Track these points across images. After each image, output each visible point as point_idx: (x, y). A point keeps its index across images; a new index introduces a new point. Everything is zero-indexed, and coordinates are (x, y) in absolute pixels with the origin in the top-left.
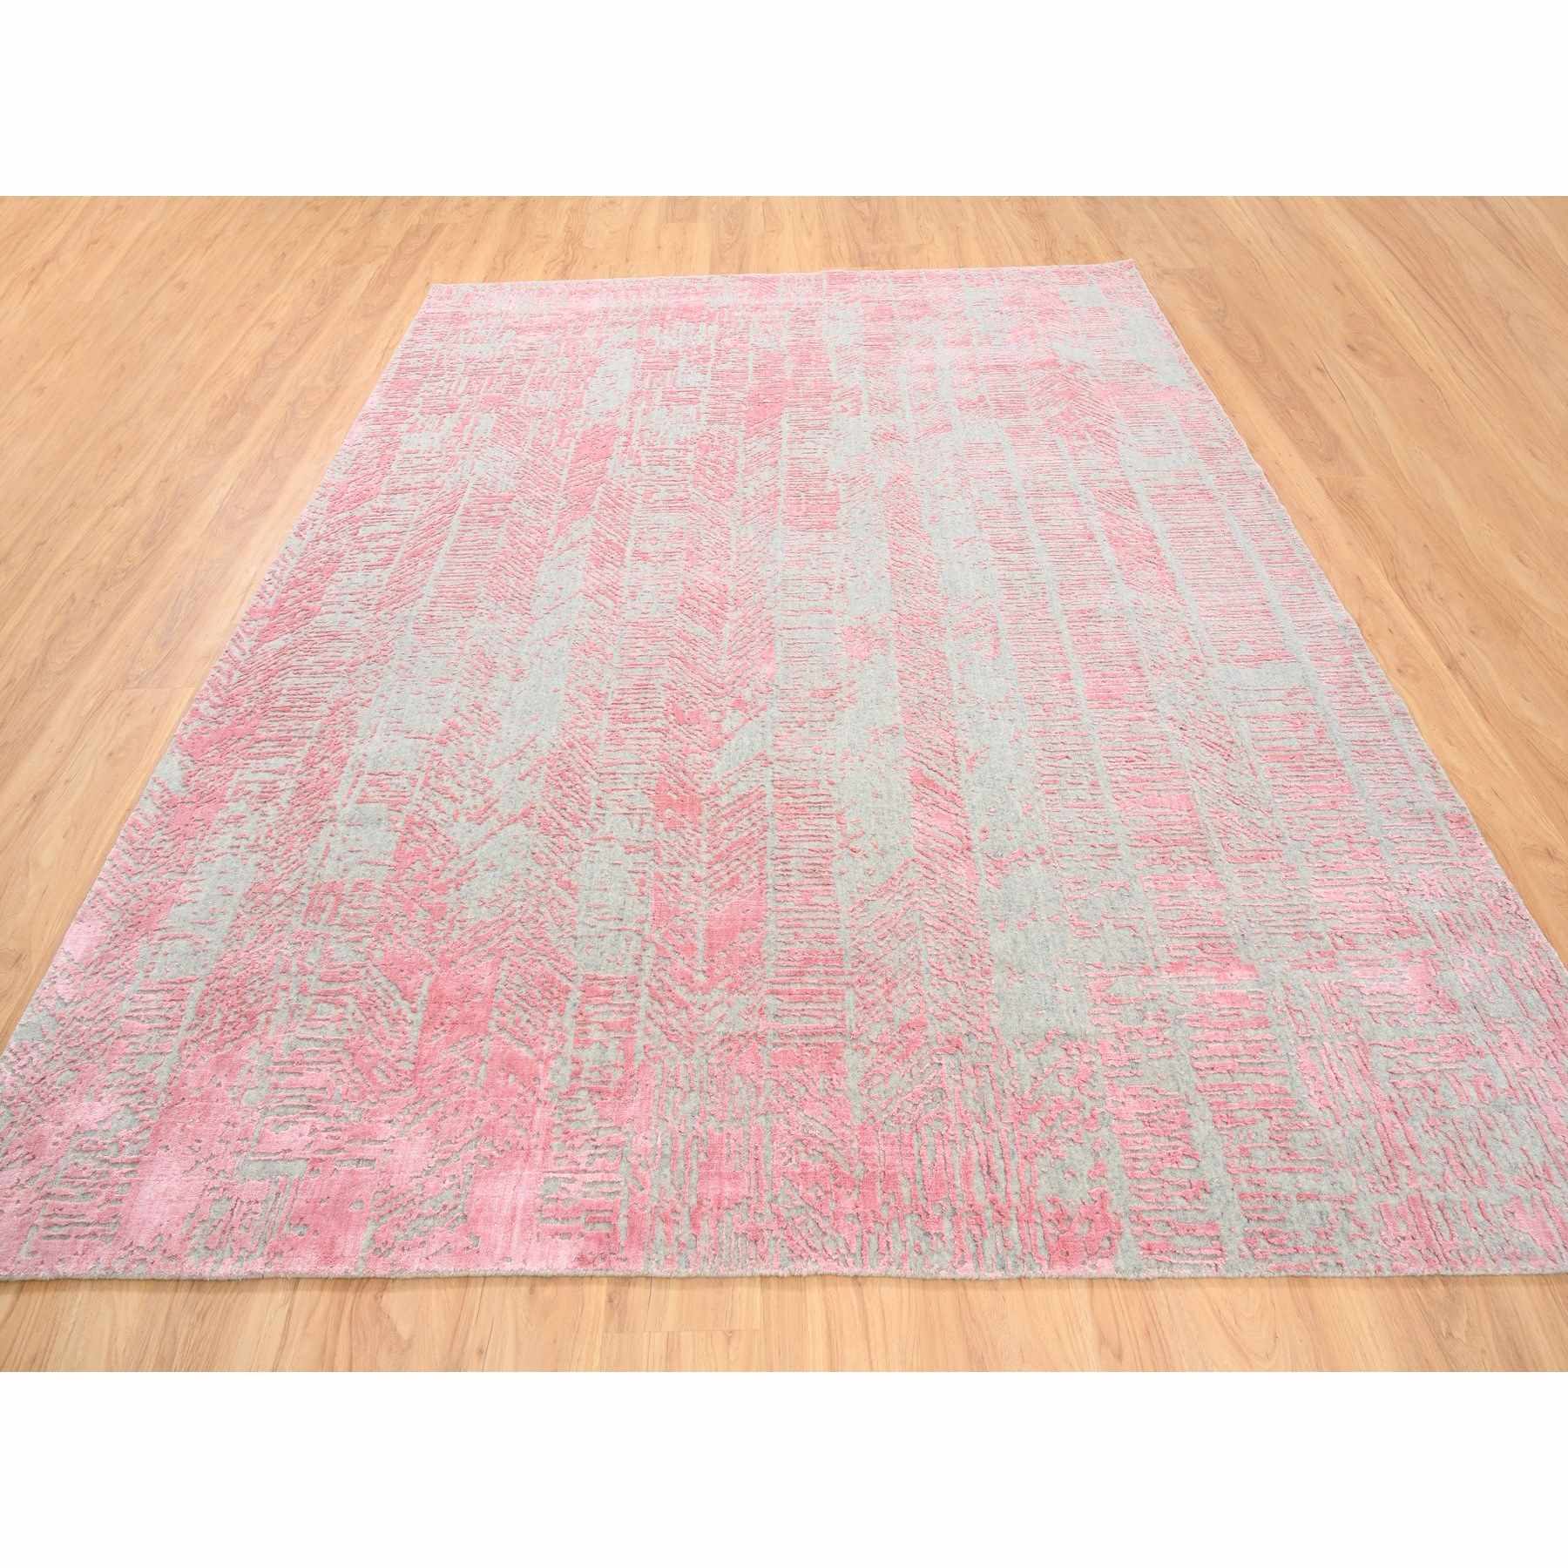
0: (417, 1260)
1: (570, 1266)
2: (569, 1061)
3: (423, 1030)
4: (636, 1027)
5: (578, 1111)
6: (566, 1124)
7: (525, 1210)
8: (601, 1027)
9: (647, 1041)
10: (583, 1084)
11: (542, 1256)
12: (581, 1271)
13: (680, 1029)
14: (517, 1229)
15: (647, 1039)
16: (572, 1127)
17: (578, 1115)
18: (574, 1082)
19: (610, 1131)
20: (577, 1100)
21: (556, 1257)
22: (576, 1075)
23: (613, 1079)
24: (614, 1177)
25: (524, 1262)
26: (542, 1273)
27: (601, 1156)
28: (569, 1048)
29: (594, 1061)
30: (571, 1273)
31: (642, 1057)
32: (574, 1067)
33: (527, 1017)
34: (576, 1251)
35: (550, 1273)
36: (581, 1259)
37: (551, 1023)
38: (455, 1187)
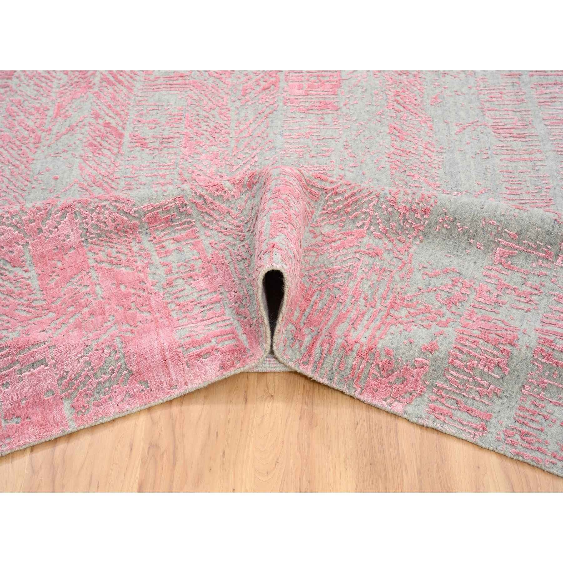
0: (111, 408)
1: (218, 374)
2: (160, 266)
3: (41, 280)
4: (198, 234)
5: (180, 291)
6: (176, 301)
7: (170, 349)
8: (172, 241)
9: (210, 240)
10: (176, 276)
11: (196, 377)
12: (227, 374)
13: (230, 227)
14: (171, 365)
15: (209, 239)
16: (181, 301)
17: (182, 293)
18: (169, 277)
19: (209, 296)
20: (176, 286)
21: (205, 373)
22: (170, 272)
23: (196, 267)
24: (225, 317)
25: (186, 384)
26: (201, 386)
27: (209, 310)
28: (156, 259)
29: (178, 261)
30: (220, 378)
31: (211, 249)
32: (165, 268)
33: (114, 250)
34: (218, 362)
35: (206, 384)
36: (224, 366)
37: (135, 249)
38: (113, 354)
